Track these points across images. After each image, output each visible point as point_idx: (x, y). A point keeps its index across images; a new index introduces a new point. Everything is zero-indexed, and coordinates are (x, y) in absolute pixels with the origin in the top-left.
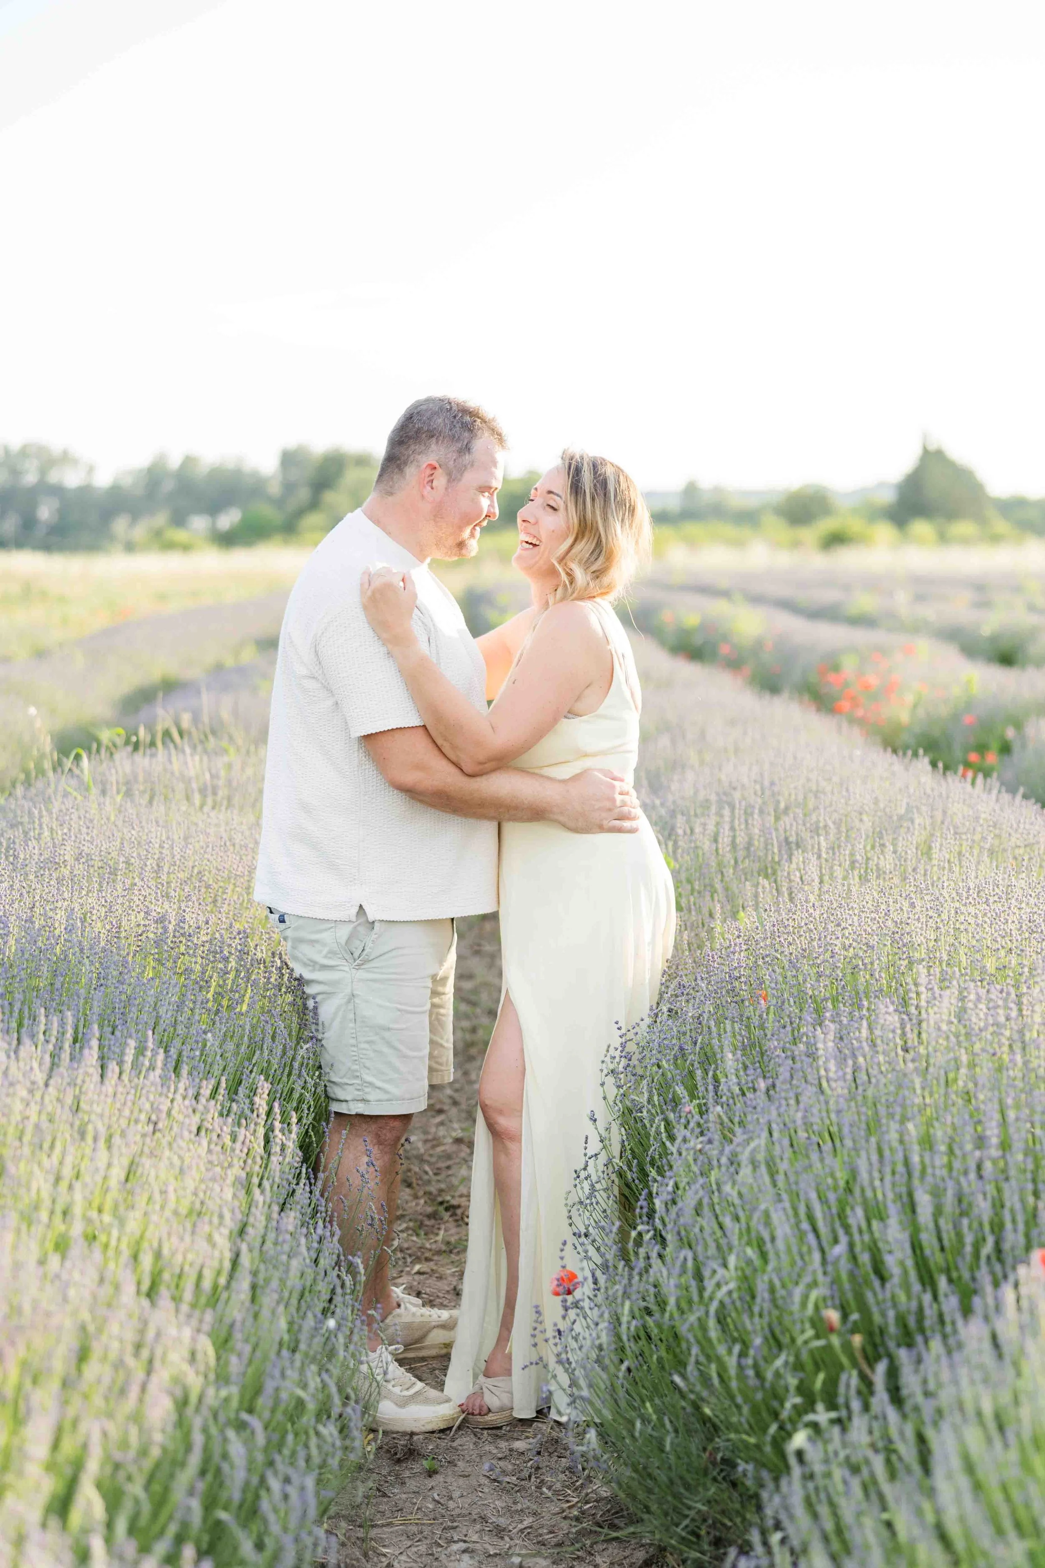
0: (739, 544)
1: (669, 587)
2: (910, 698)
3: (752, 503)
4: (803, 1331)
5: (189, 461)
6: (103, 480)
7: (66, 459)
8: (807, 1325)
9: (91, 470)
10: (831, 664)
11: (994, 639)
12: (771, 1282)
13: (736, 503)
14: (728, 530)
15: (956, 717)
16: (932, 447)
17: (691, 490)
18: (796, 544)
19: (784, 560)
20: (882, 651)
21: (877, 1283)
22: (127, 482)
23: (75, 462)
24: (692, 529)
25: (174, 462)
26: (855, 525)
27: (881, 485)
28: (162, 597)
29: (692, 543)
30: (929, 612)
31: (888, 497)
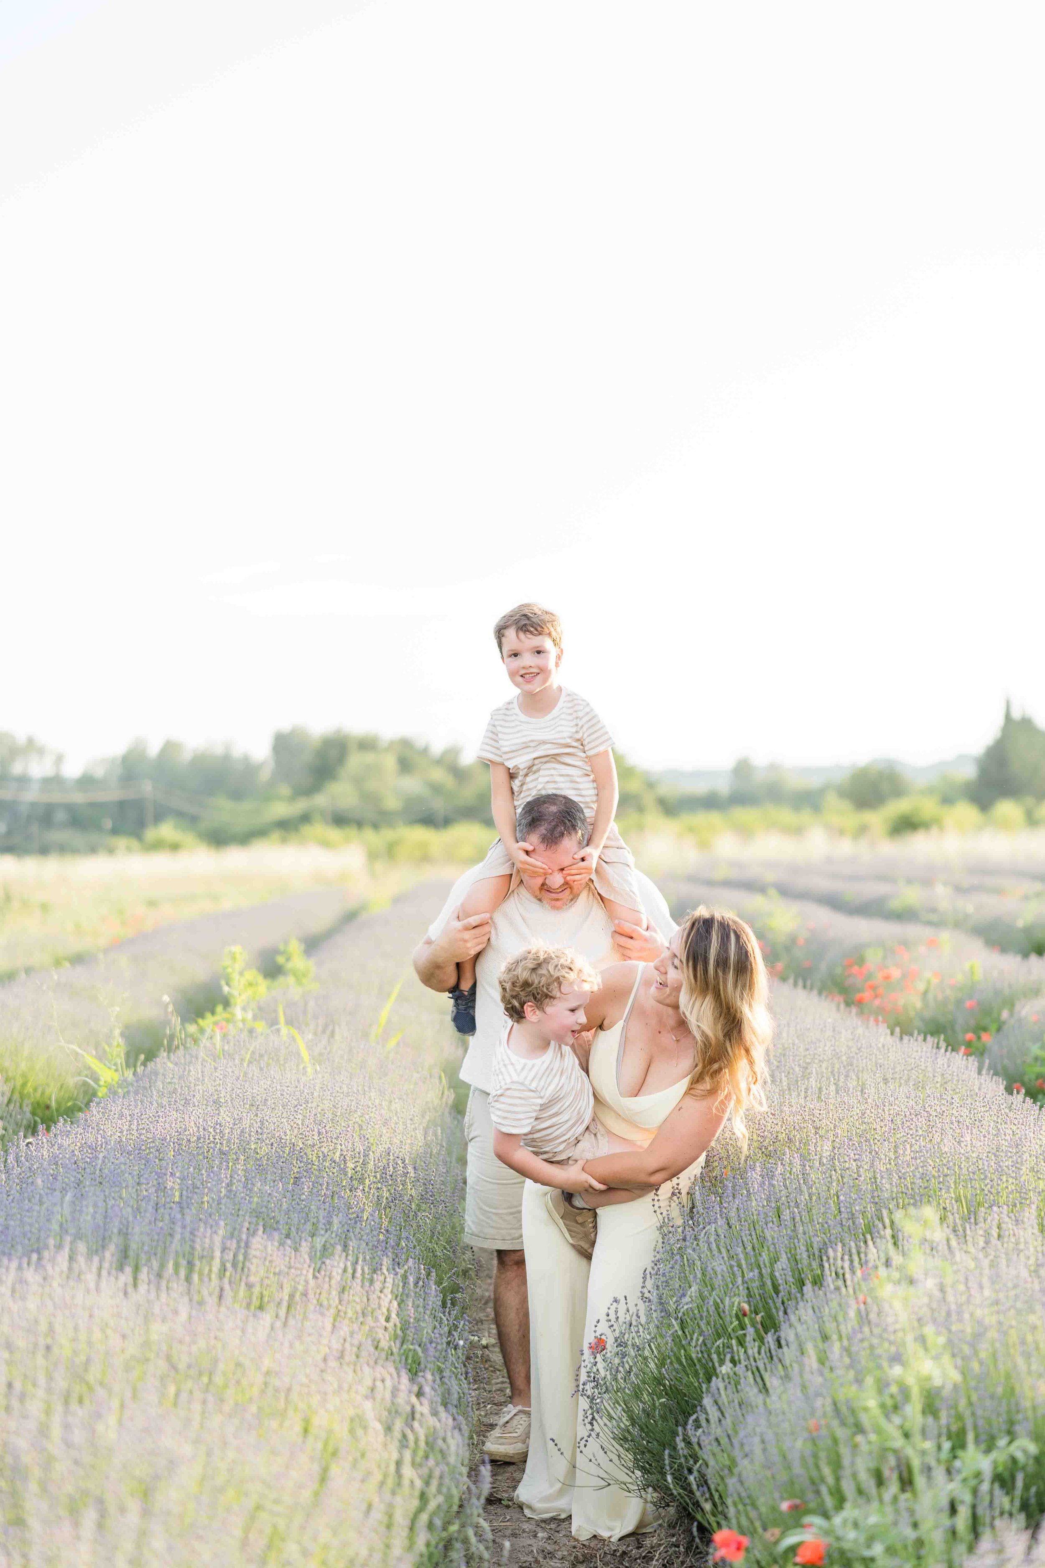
0: (798, 831)
1: (710, 883)
2: (921, 986)
3: (815, 782)
4: (731, 1323)
5: (170, 747)
6: (72, 770)
7: (32, 747)
8: (734, 1319)
9: (59, 759)
10: (856, 957)
11: (1027, 931)
12: (715, 1301)
13: (795, 783)
14: (786, 815)
15: (959, 1002)
16: (1016, 715)
17: (742, 769)
18: (862, 830)
19: (846, 847)
20: (905, 943)
21: (775, 1296)
22: (99, 773)
23: (41, 751)
24: (744, 815)
25: (154, 749)
26: (928, 807)
27: (961, 758)
28: (152, 903)
29: (745, 833)
30: (968, 906)
31: (969, 772)
